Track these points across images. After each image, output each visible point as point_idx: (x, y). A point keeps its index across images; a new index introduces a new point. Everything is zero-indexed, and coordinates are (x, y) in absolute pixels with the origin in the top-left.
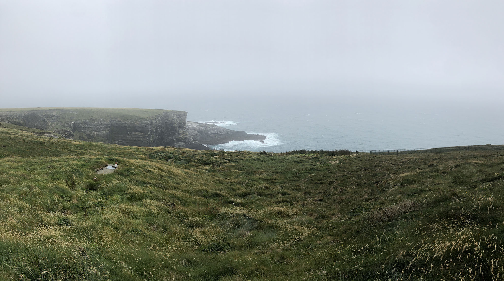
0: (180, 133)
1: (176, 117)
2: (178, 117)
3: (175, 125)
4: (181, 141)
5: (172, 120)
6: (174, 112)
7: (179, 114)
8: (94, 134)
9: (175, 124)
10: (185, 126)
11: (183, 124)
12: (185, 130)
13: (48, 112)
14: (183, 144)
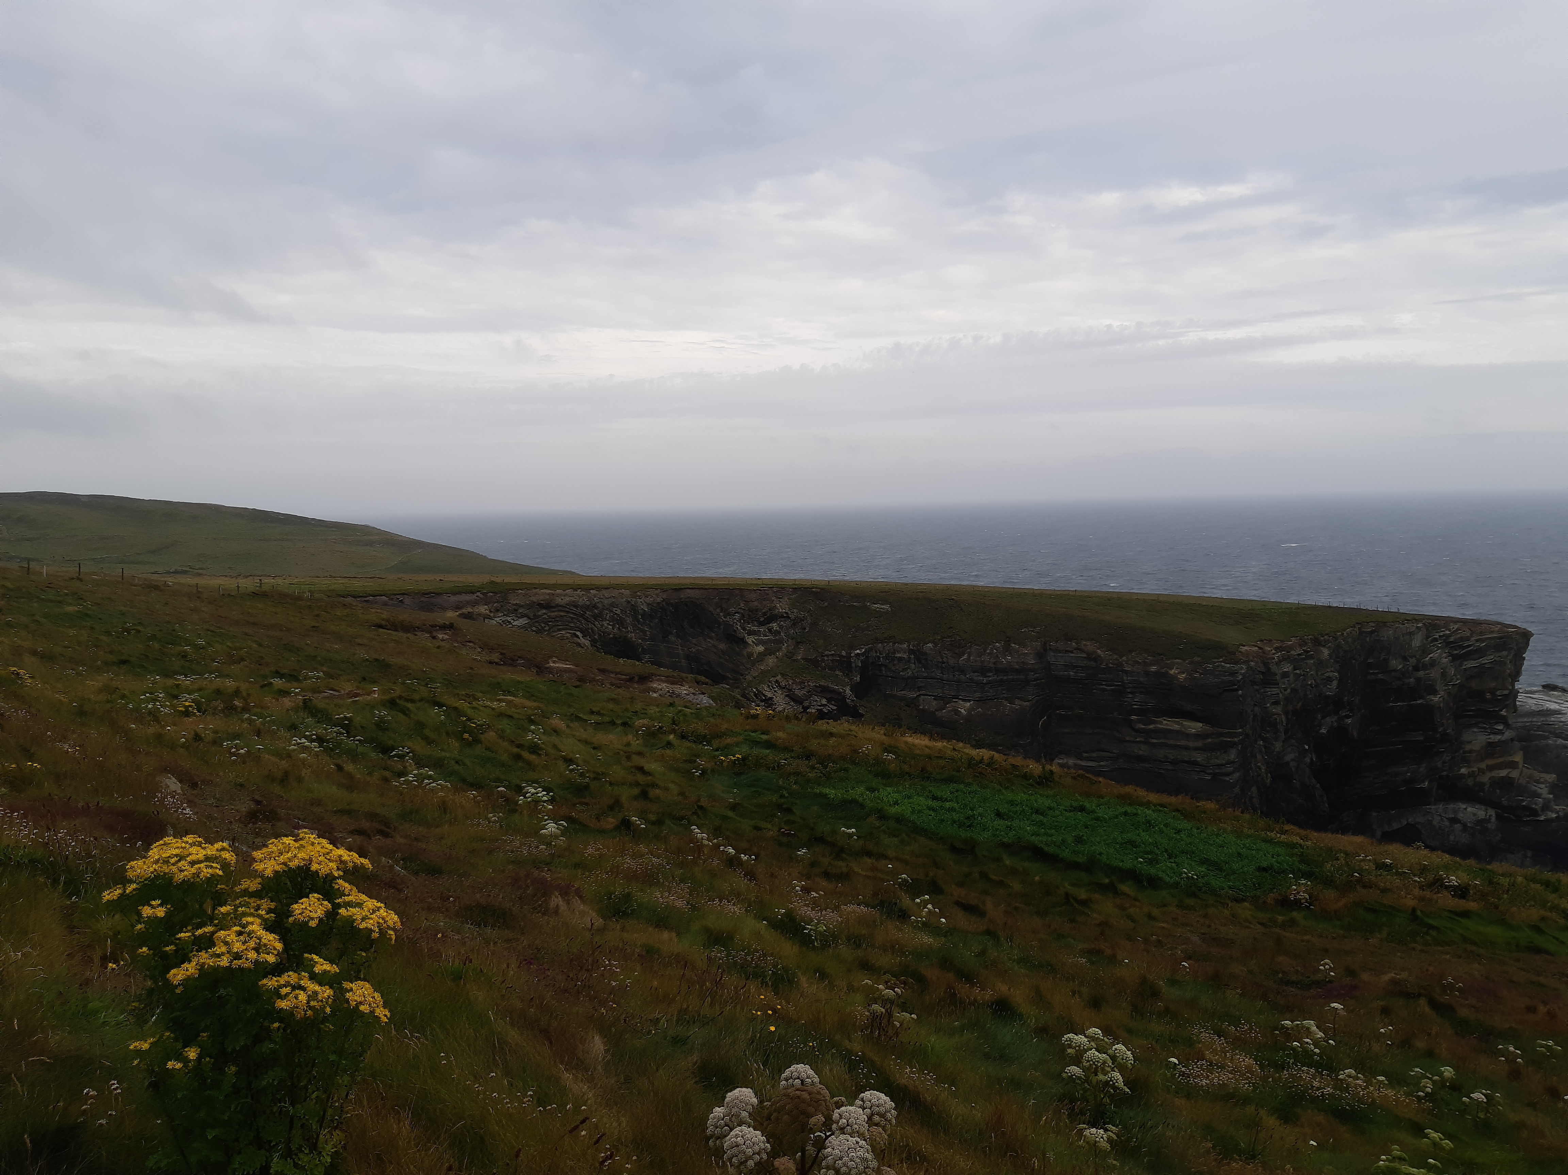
0: (1468, 747)
1: (1440, 655)
2: (1455, 658)
3: (1436, 699)
4: (1471, 795)
5: (1416, 668)
6: (1432, 624)
7: (1468, 639)
8: (957, 712)
9: (1435, 692)
10: (1503, 713)
11: (1488, 696)
12: (1500, 732)
13: (753, 596)
14: (1481, 814)
